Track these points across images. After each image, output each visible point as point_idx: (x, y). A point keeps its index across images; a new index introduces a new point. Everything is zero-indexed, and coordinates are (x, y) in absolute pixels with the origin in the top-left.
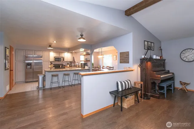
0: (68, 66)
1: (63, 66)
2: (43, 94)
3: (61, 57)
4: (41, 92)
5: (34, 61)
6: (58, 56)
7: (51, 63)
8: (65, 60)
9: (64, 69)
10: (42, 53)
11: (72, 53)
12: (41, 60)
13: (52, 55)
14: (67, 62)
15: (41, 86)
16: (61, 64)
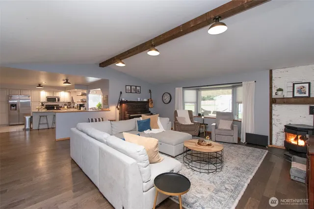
0: (66, 107)
1: (58, 108)
2: (30, 134)
3: (57, 97)
4: (27, 132)
5: (21, 101)
6: (52, 96)
7: (42, 103)
8: (61, 100)
9: (59, 111)
10: (30, 93)
11: (70, 92)
12: (29, 99)
13: (44, 95)
14: (64, 102)
15: (27, 127)
16: (55, 105)
